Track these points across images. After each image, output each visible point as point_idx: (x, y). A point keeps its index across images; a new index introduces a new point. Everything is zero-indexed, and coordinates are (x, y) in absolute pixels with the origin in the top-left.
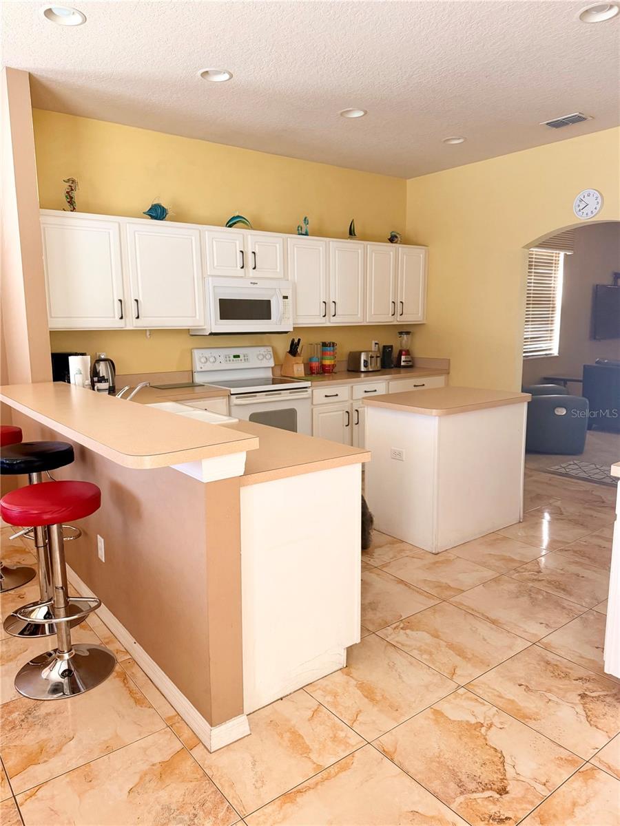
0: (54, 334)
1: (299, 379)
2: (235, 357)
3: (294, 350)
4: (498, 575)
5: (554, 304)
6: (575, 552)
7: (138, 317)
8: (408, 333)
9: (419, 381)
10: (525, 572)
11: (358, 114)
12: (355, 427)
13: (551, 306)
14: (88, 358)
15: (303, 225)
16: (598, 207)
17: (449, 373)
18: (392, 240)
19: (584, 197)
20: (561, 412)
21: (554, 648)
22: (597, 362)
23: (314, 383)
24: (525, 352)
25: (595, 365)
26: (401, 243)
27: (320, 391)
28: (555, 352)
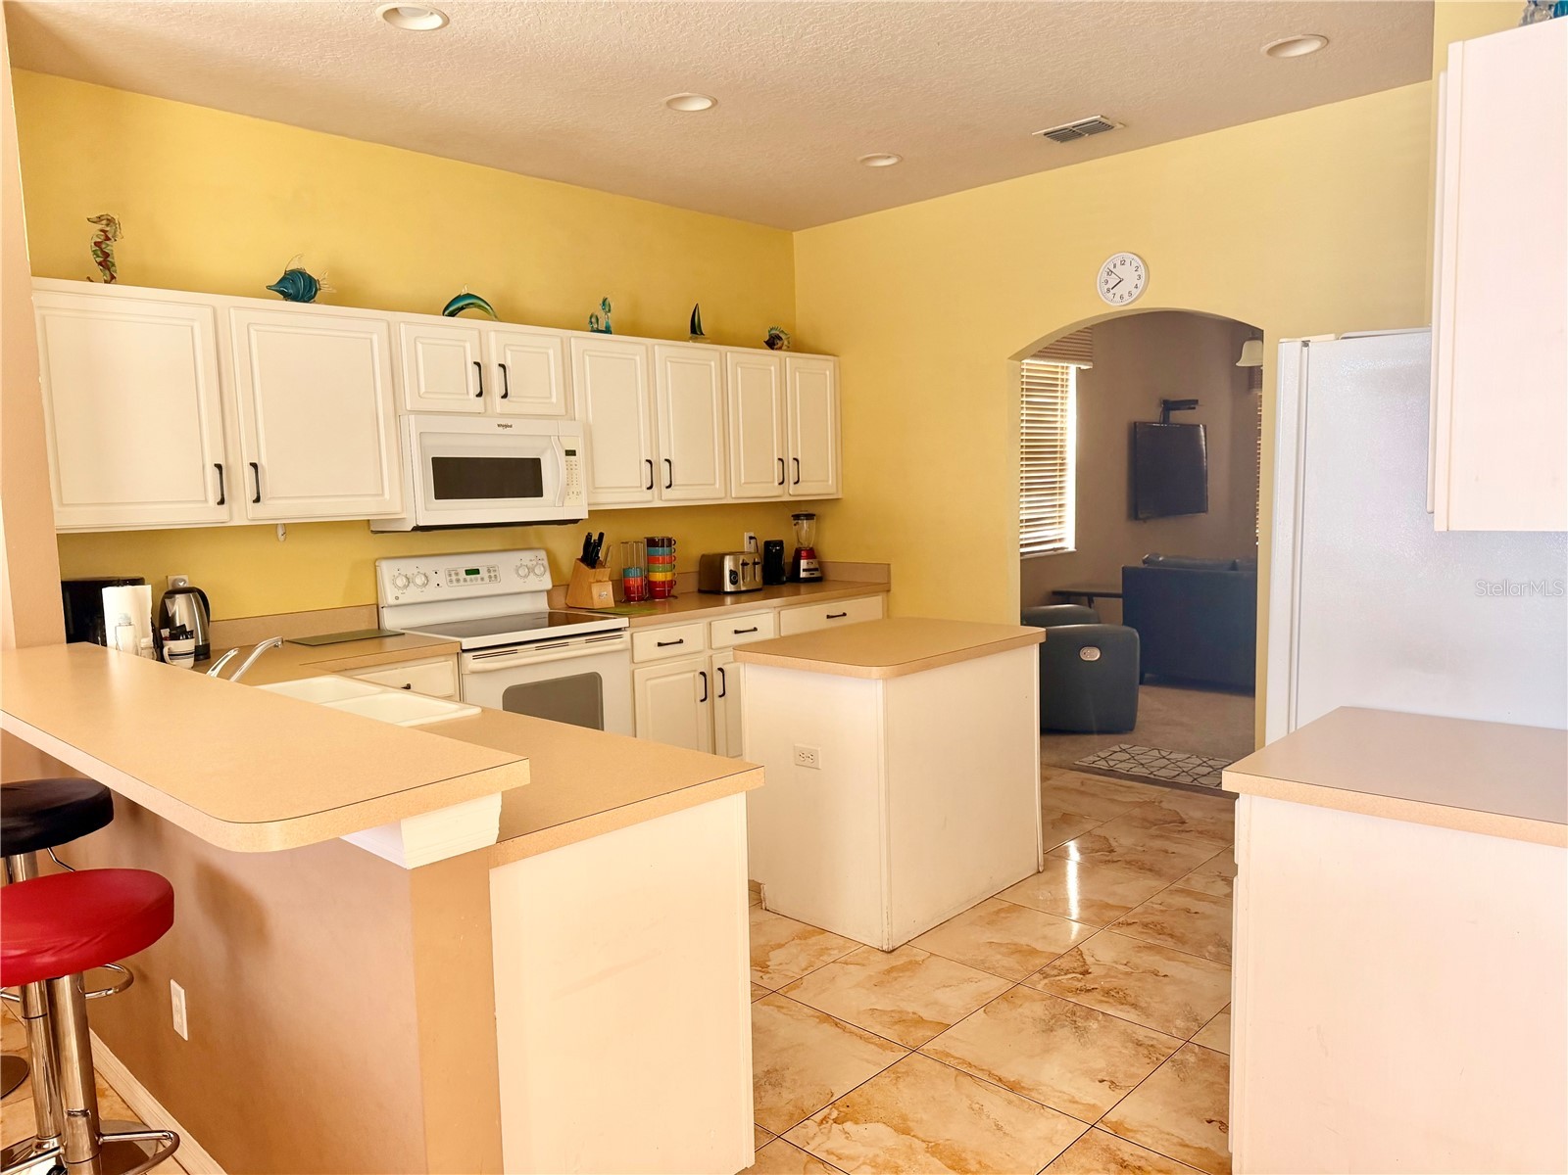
0: (68, 541)
1: (604, 613)
2: (469, 572)
3: (591, 555)
4: (1011, 985)
5: (1063, 459)
6: (1146, 925)
7: (257, 500)
8: (810, 517)
9: (836, 607)
10: (1059, 975)
11: (700, 105)
12: (719, 702)
13: (1058, 461)
14: (146, 590)
15: (601, 314)
16: (1141, 284)
17: (889, 591)
18: (772, 343)
19: (1115, 267)
20: (1092, 655)
21: (1131, 1131)
22: (1144, 562)
23: (635, 620)
24: (1022, 546)
25: (1142, 566)
26: (789, 349)
27: (647, 634)
28: (1070, 545)
